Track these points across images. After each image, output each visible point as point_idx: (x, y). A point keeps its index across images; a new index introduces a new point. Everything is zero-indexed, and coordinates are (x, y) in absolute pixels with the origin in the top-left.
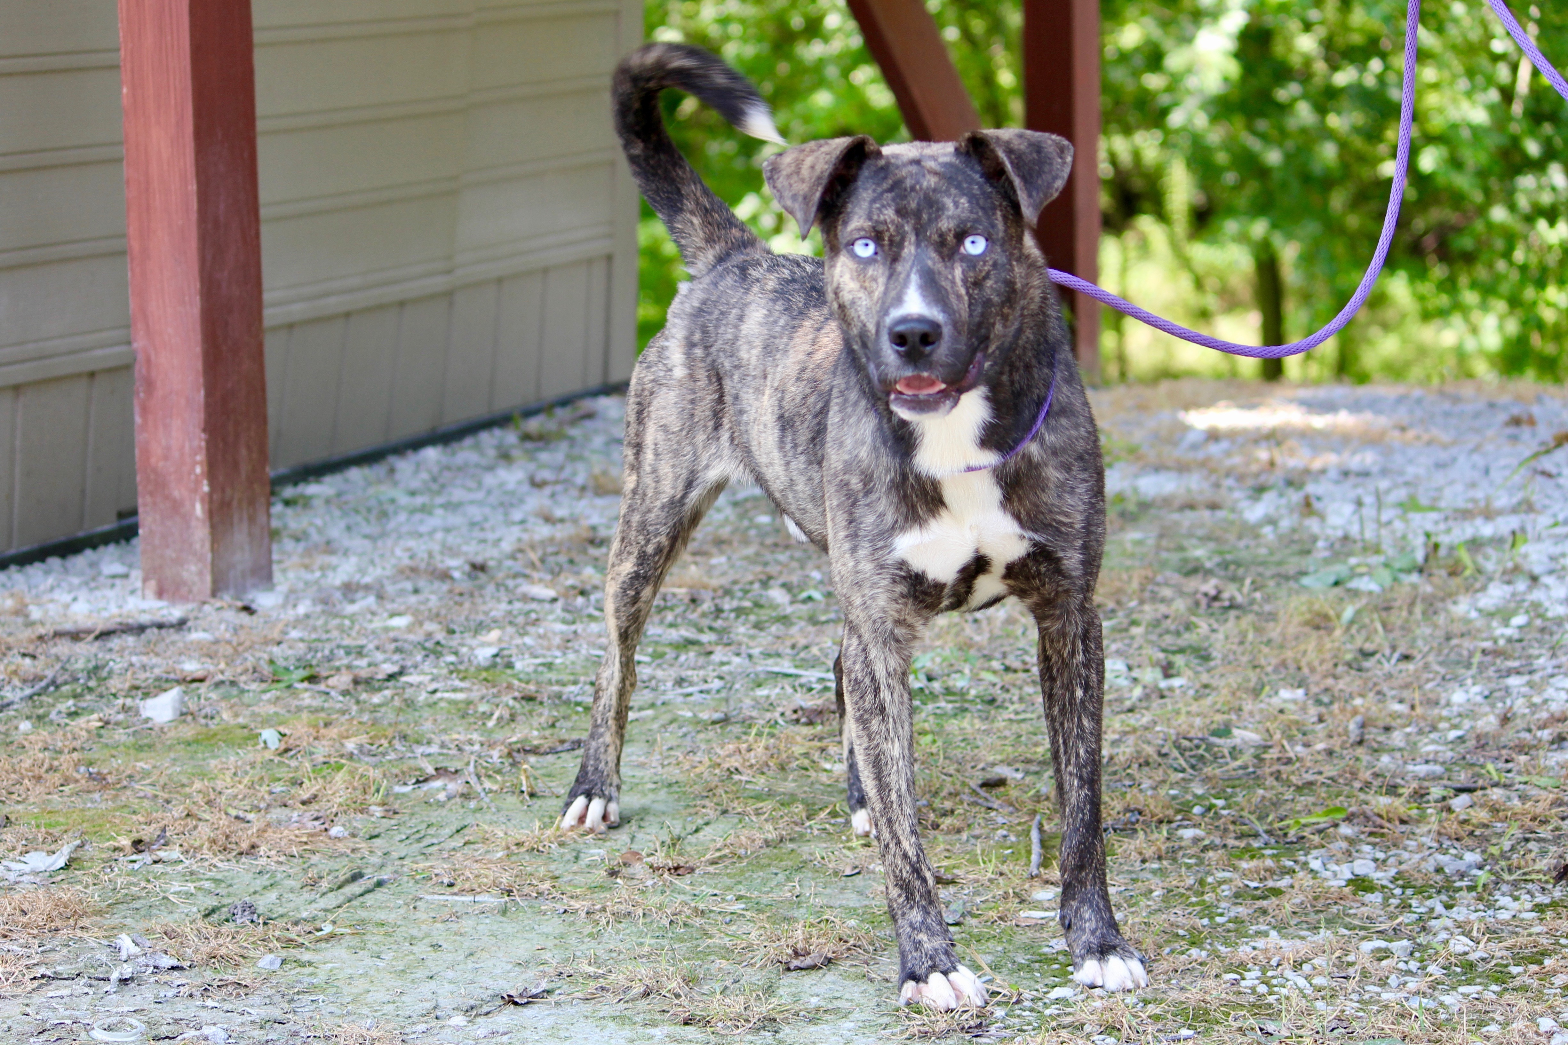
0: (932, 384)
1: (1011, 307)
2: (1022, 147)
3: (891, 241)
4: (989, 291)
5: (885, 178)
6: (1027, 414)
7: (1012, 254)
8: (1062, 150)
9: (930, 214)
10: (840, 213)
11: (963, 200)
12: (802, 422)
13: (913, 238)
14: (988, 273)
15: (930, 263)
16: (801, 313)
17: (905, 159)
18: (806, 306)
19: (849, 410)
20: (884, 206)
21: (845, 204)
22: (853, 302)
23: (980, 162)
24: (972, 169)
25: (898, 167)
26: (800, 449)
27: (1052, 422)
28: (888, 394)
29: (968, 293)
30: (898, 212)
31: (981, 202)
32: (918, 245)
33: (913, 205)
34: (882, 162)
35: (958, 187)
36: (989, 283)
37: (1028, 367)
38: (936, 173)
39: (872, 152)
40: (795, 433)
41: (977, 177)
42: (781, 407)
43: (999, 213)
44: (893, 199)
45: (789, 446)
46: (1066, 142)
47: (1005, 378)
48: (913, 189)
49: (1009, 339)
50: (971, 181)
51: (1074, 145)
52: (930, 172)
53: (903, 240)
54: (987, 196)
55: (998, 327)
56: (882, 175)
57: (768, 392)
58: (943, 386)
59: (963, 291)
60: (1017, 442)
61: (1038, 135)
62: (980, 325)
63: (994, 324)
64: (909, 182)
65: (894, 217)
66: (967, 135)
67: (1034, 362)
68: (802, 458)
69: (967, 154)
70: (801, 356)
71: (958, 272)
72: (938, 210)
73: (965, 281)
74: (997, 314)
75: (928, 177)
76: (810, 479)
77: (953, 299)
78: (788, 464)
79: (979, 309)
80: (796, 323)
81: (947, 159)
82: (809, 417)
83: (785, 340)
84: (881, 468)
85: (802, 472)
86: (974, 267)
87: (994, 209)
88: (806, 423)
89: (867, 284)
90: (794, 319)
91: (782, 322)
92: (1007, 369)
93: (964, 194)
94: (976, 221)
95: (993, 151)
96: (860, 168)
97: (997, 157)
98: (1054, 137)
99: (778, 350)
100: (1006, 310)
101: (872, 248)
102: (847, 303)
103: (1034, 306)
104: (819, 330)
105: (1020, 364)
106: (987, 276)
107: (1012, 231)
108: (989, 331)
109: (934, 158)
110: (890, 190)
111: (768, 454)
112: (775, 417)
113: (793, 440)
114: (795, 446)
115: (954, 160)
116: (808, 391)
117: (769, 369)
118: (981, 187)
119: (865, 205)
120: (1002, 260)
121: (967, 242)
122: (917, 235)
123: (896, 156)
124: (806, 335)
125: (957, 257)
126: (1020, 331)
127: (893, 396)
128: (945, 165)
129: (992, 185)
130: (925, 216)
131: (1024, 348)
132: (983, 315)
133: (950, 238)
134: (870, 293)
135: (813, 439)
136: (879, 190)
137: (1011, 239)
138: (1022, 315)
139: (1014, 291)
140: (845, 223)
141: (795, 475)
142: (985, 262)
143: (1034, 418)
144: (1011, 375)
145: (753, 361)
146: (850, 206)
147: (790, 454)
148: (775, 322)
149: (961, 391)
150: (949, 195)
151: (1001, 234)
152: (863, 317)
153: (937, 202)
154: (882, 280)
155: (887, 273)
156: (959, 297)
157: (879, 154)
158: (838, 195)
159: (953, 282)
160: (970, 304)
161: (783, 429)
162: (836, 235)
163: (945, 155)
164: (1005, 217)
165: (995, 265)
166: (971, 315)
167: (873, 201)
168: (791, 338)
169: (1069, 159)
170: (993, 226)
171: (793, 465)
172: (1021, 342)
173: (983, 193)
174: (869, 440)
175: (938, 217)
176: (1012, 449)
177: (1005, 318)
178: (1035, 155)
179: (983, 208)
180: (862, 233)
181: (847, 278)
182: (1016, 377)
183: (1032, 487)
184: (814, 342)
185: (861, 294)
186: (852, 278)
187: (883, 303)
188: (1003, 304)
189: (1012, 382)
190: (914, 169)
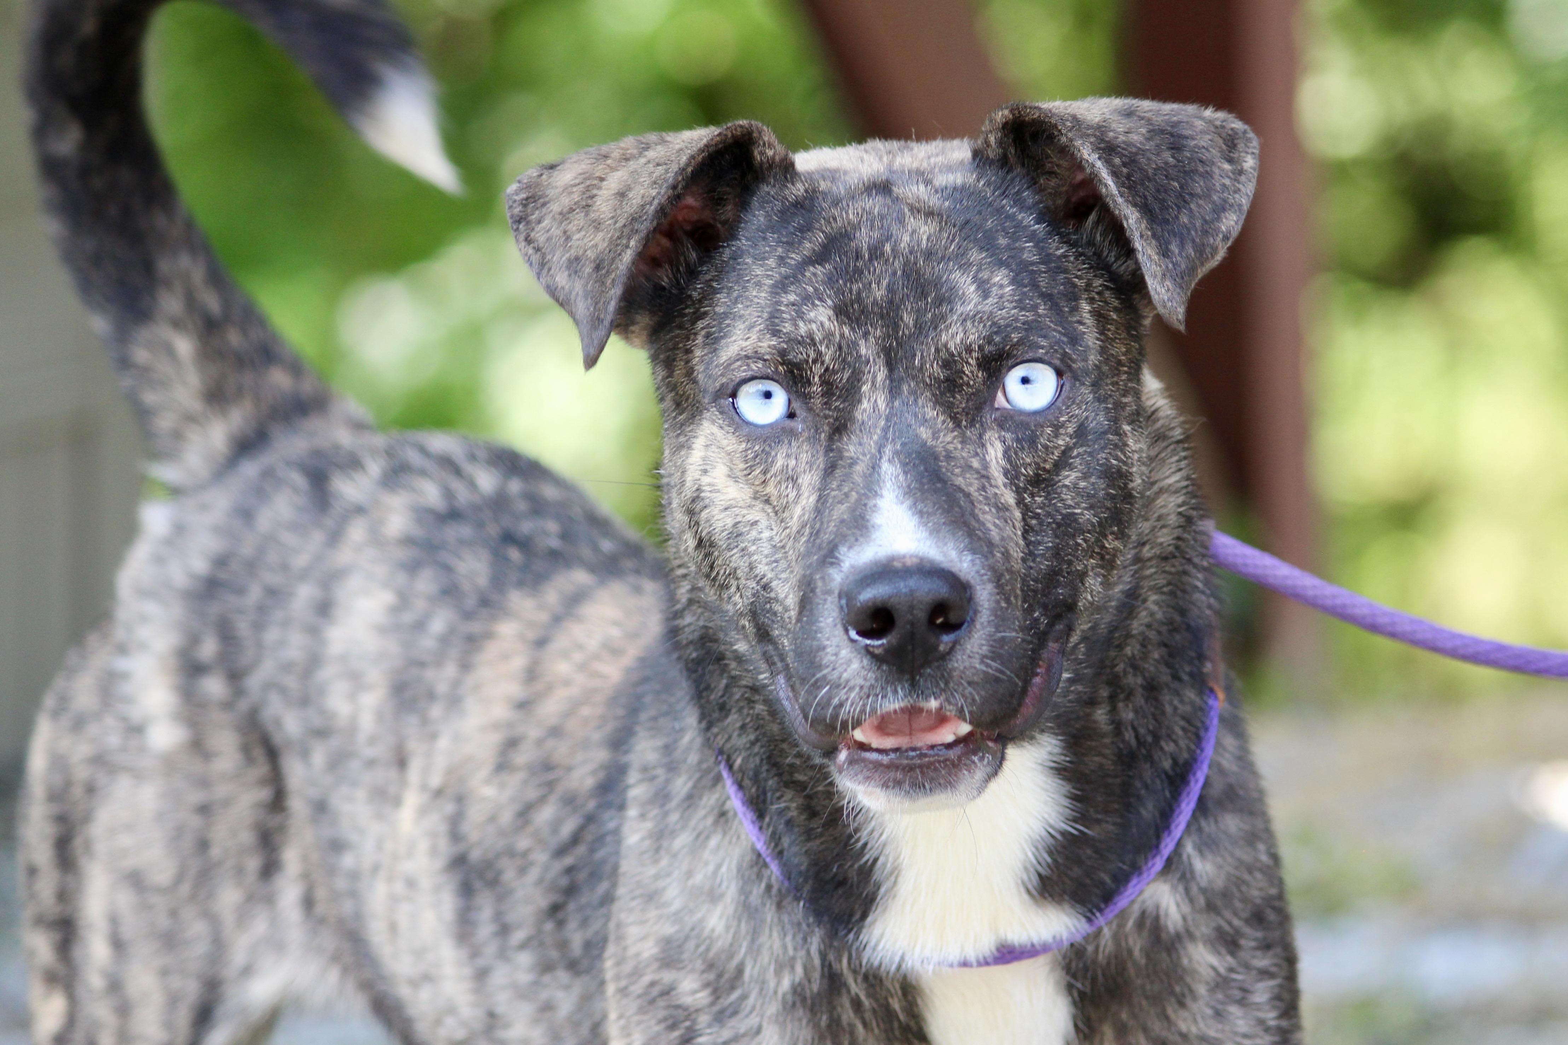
0: (941, 719)
1: (1122, 535)
2: (1135, 138)
3: (827, 383)
4: (1068, 497)
5: (806, 228)
6: (1148, 811)
7: (1119, 406)
8: (1231, 142)
9: (919, 313)
10: (699, 316)
11: (1000, 277)
12: (522, 871)
13: (882, 374)
14: (1066, 452)
15: (924, 433)
16: (485, 602)
17: (853, 180)
18: (498, 582)
19: (674, 817)
20: (806, 299)
21: (709, 294)
22: (736, 535)
23: (1033, 183)
24: (1018, 202)
25: (836, 202)
26: (519, 936)
27: (1208, 826)
28: (831, 752)
29: (1020, 502)
30: (842, 312)
31: (1043, 282)
32: (894, 391)
33: (879, 293)
34: (798, 189)
35: (988, 244)
36: (1069, 477)
37: (1152, 688)
38: (930, 214)
39: (771, 164)
40: (502, 896)
41: (1028, 219)
42: (455, 836)
43: (1085, 307)
44: (830, 280)
45: (485, 930)
46: (1238, 125)
47: (1101, 715)
48: (876, 252)
49: (1107, 618)
50: (1017, 231)
51: (1257, 131)
52: (915, 210)
53: (856, 379)
54: (1056, 268)
55: (1093, 583)
56: (798, 221)
57: (412, 800)
58: (965, 728)
59: (1009, 498)
60: (1121, 880)
61: (1168, 107)
62: (1051, 578)
63: (1083, 575)
64: (864, 238)
65: (832, 325)
66: (1001, 115)
67: (1165, 677)
68: (525, 959)
69: (1003, 162)
70: (500, 712)
71: (995, 453)
72: (940, 301)
73: (1012, 475)
74: (1090, 553)
75: (912, 222)
76: (548, 1007)
77: (988, 518)
78: (481, 975)
79: (1048, 541)
80: (475, 627)
81: (957, 178)
82: (541, 857)
83: (450, 670)
84: (765, 957)
85: (522, 994)
86: (1033, 441)
87: (1073, 297)
88: (534, 874)
89: (771, 489)
90: (468, 616)
91: (438, 624)
92: (1104, 693)
93: (1001, 264)
94: (1029, 327)
95: (1065, 151)
96: (744, 205)
97: (1078, 165)
98: (1208, 113)
99: (431, 696)
100: (1111, 543)
101: (780, 398)
102: (720, 538)
103: (1165, 538)
104: (541, 643)
105: (1133, 681)
106: (1062, 463)
107: (1119, 349)
108: (1075, 594)
109: (923, 176)
110: (820, 257)
111: (419, 953)
112: (440, 863)
113: (498, 916)
114: (504, 930)
115: (971, 178)
116: (532, 794)
117: (414, 746)
118: (1039, 244)
119: (760, 296)
120: (1098, 420)
121: (1012, 379)
122: (890, 365)
123: (832, 175)
124: (505, 657)
125: (989, 417)
126: (1133, 596)
127: (843, 756)
128: (957, 192)
129: (1065, 240)
130: (908, 319)
131: (1144, 643)
132: (1057, 553)
133: (970, 369)
134: (780, 512)
135: (555, 910)
136: (795, 258)
137: (1116, 370)
138: (1137, 559)
139: (1128, 496)
140: (713, 341)
141: (502, 1001)
142: (1057, 428)
143: (1166, 816)
144: (1113, 710)
145: (367, 723)
146: (722, 298)
147: (490, 950)
148: (420, 626)
149: (1004, 740)
150: (965, 267)
151: (1093, 358)
152: (762, 569)
153: (937, 284)
154: (809, 480)
155: (821, 462)
156: (1002, 508)
157: (788, 168)
158: (693, 273)
159: (984, 476)
160: (1027, 530)
161: (466, 890)
162: (690, 372)
163: (949, 168)
164: (1099, 316)
165: (1081, 433)
166: (1030, 555)
167: (781, 286)
168: (466, 666)
169: (1250, 163)
170: (1075, 339)
171: (500, 976)
172: (1136, 626)
173: (1046, 259)
174: (731, 891)
175: (938, 321)
176: (1108, 897)
177: (1108, 562)
178: (1167, 156)
179: (1047, 297)
180: (757, 367)
181: (719, 474)
182: (1128, 715)
183: (1156, 1000)
184: (531, 674)
185: (756, 514)
186: (732, 476)
187: (816, 534)
188: (1102, 529)
189: (1118, 727)
190: (875, 204)
